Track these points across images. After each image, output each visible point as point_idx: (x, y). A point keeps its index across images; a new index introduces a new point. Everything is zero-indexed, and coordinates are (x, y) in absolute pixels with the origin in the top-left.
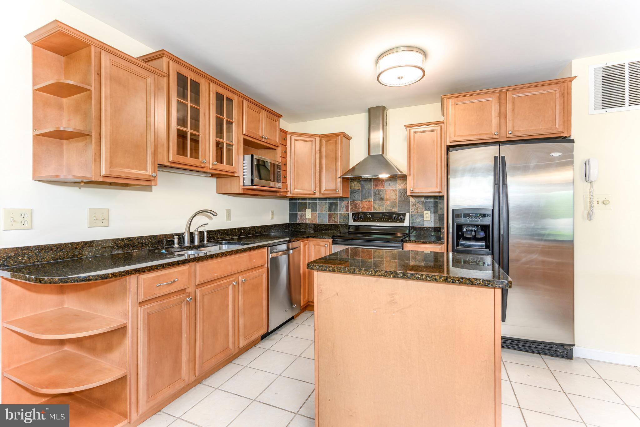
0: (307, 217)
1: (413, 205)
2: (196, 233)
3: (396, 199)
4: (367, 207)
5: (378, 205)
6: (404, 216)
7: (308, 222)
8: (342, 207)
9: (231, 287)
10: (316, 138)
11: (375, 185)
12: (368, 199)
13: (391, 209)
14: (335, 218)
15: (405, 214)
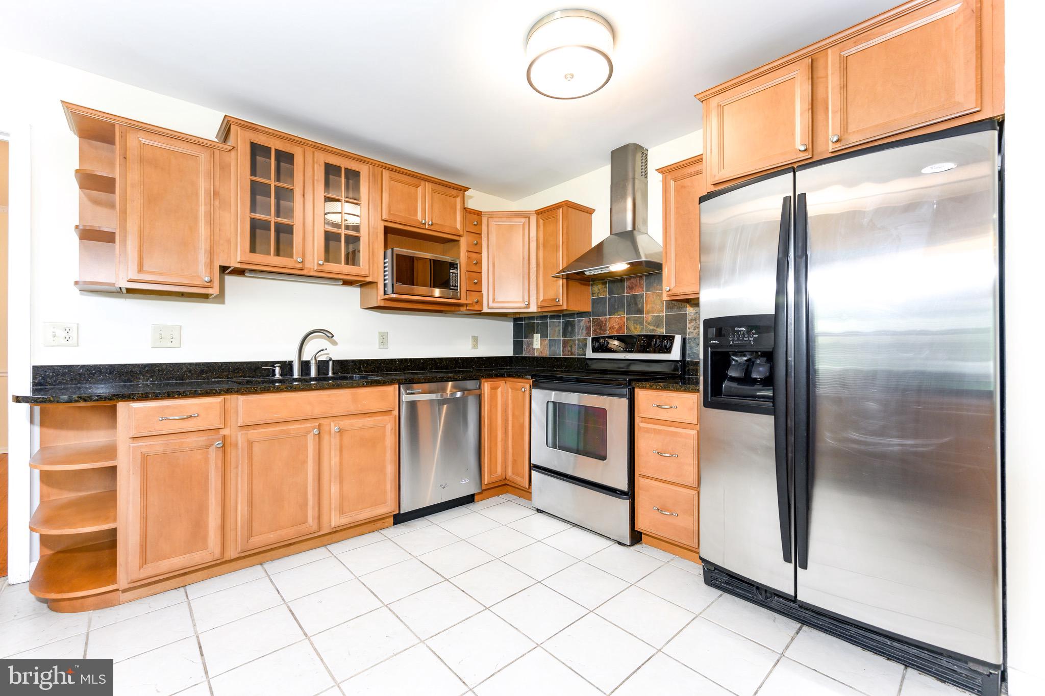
0: (535, 346)
1: (691, 321)
2: (313, 362)
3: (662, 311)
4: (617, 327)
5: (634, 324)
6: (671, 340)
7: (537, 354)
8: (581, 328)
9: (310, 437)
10: (529, 218)
11: (629, 287)
12: (619, 313)
13: (654, 330)
14: (571, 347)
15: (673, 337)
